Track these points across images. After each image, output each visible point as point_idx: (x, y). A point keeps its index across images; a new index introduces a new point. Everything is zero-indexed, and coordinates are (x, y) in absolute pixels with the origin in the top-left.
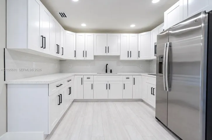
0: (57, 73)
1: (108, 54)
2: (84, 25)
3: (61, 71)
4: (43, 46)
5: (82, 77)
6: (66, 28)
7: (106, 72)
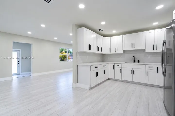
0: (100, 62)
1: (134, 49)
2: (114, 32)
3: (103, 61)
4: (90, 49)
5: (114, 64)
6: (104, 36)
7: (134, 62)
